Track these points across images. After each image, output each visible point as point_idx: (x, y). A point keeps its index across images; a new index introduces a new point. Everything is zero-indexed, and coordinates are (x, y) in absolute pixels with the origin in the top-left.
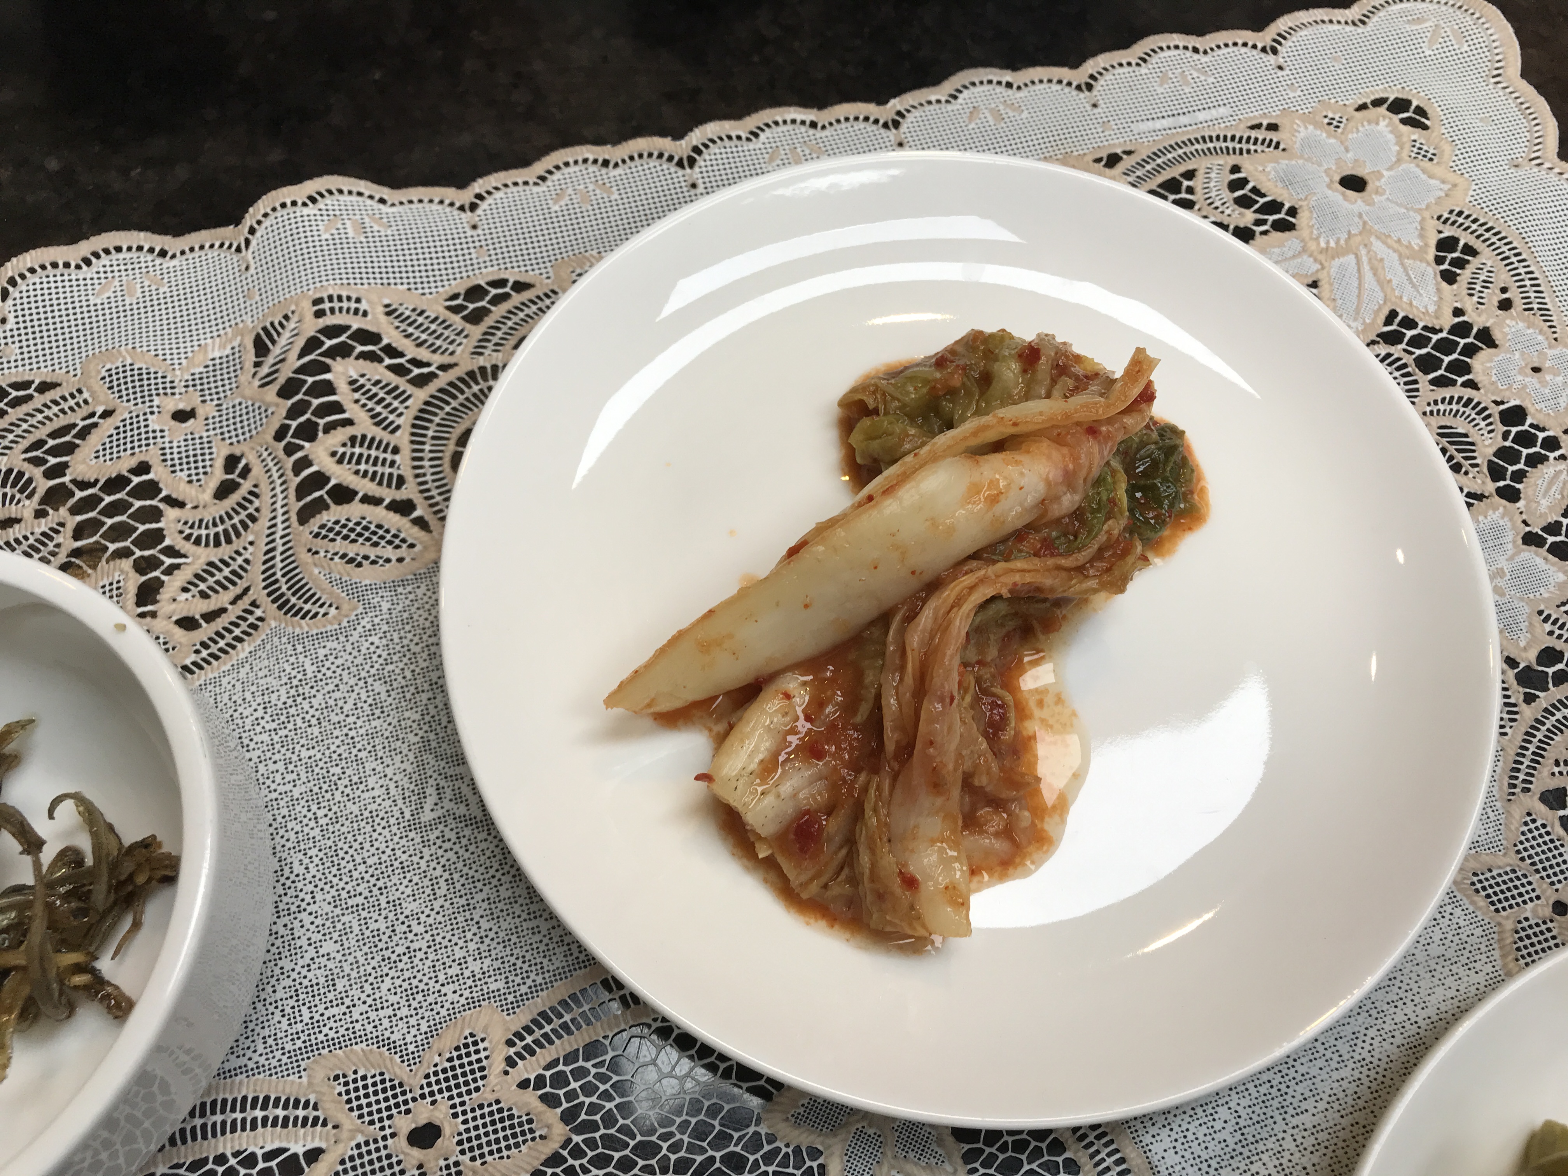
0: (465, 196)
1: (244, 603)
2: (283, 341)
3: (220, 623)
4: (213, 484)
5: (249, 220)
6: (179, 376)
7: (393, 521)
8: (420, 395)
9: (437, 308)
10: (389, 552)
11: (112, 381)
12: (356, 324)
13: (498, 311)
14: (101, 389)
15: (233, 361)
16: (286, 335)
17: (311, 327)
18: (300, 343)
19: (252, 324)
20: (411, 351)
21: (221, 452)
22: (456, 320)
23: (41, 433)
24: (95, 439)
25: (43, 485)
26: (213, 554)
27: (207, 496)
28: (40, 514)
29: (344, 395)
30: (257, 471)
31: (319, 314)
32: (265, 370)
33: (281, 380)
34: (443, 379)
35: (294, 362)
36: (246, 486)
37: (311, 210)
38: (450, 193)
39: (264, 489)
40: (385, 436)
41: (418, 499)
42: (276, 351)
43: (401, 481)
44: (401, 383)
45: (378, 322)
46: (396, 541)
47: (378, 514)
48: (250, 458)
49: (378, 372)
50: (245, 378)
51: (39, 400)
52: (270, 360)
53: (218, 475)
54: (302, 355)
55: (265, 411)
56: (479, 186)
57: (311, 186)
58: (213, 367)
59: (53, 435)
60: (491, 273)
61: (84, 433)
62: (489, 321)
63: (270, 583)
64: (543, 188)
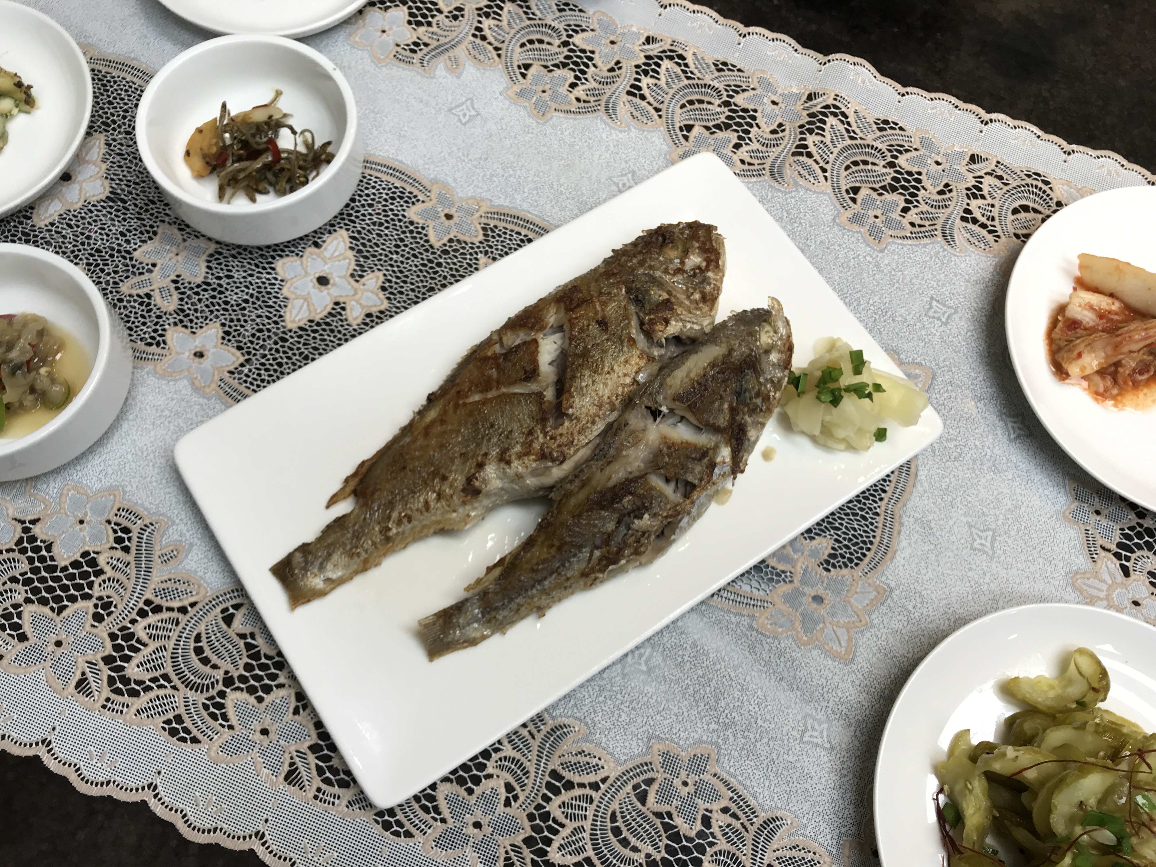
0: (903, 90)
1: (761, 167)
2: (818, 100)
3: (751, 167)
4: (772, 128)
5: (830, 57)
6: (780, 91)
7: (819, 172)
8: (849, 142)
9: (871, 120)
10: (812, 179)
11: (760, 80)
12: (844, 109)
13: (890, 132)
14: (756, 80)
15: (798, 96)
16: (821, 99)
17: (830, 102)
18: (824, 104)
19: (811, 89)
20: (854, 127)
21: (779, 120)
22: (875, 127)
23: (732, 83)
24: (746, 94)
25: (725, 98)
26: (760, 148)
27: (768, 130)
28: (719, 106)
29: (827, 127)
30: (787, 132)
31: (835, 99)
32: (807, 105)
33: (811, 111)
34: (859, 142)
35: (818, 108)
36: (781, 135)
37: (852, 67)
38: (898, 86)
39: (786, 139)
40: (831, 147)
41: (829, 171)
42: (814, 102)
43: (828, 162)
44: (846, 135)
45: (850, 113)
46: (816, 178)
47: (816, 167)
48: (787, 127)
49: (842, 128)
50: (799, 103)
51: (736, 73)
52: (811, 103)
53: (774, 126)
54: (823, 108)
55: (800, 117)
56: (909, 89)
57: (857, 59)
58: (791, 94)
59: (735, 86)
60: (895, 119)
61: (744, 91)
62: (884, 133)
63: (772, 166)
64: (930, 102)
